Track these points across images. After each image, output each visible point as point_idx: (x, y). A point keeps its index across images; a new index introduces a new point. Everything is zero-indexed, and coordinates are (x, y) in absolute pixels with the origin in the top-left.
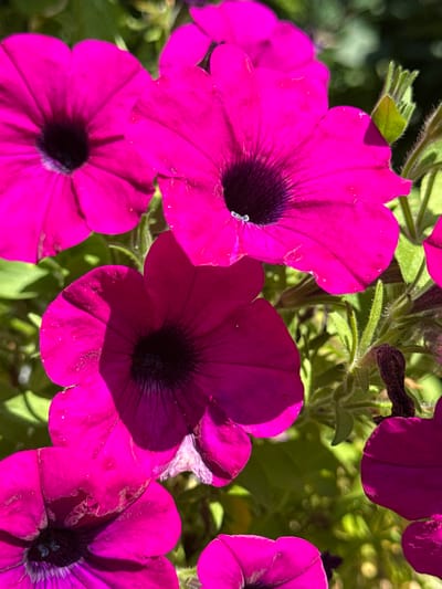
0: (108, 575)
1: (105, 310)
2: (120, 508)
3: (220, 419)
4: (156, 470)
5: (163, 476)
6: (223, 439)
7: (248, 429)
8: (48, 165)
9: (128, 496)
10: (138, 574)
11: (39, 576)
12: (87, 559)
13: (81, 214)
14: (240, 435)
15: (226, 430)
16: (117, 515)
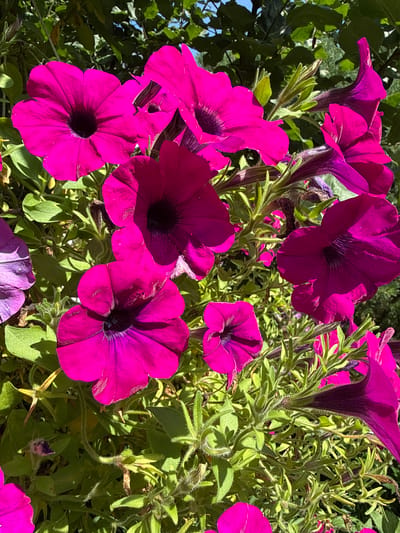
0: (148, 332)
1: (136, 185)
2: (153, 294)
3: (197, 245)
4: (167, 274)
5: (172, 276)
6: (200, 255)
7: (211, 249)
8: (75, 135)
9: (157, 288)
10: (165, 330)
11: (110, 338)
12: (134, 326)
13: (99, 155)
14: (209, 252)
15: (200, 251)
16: (152, 298)
